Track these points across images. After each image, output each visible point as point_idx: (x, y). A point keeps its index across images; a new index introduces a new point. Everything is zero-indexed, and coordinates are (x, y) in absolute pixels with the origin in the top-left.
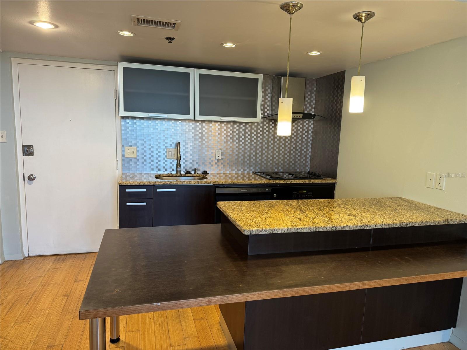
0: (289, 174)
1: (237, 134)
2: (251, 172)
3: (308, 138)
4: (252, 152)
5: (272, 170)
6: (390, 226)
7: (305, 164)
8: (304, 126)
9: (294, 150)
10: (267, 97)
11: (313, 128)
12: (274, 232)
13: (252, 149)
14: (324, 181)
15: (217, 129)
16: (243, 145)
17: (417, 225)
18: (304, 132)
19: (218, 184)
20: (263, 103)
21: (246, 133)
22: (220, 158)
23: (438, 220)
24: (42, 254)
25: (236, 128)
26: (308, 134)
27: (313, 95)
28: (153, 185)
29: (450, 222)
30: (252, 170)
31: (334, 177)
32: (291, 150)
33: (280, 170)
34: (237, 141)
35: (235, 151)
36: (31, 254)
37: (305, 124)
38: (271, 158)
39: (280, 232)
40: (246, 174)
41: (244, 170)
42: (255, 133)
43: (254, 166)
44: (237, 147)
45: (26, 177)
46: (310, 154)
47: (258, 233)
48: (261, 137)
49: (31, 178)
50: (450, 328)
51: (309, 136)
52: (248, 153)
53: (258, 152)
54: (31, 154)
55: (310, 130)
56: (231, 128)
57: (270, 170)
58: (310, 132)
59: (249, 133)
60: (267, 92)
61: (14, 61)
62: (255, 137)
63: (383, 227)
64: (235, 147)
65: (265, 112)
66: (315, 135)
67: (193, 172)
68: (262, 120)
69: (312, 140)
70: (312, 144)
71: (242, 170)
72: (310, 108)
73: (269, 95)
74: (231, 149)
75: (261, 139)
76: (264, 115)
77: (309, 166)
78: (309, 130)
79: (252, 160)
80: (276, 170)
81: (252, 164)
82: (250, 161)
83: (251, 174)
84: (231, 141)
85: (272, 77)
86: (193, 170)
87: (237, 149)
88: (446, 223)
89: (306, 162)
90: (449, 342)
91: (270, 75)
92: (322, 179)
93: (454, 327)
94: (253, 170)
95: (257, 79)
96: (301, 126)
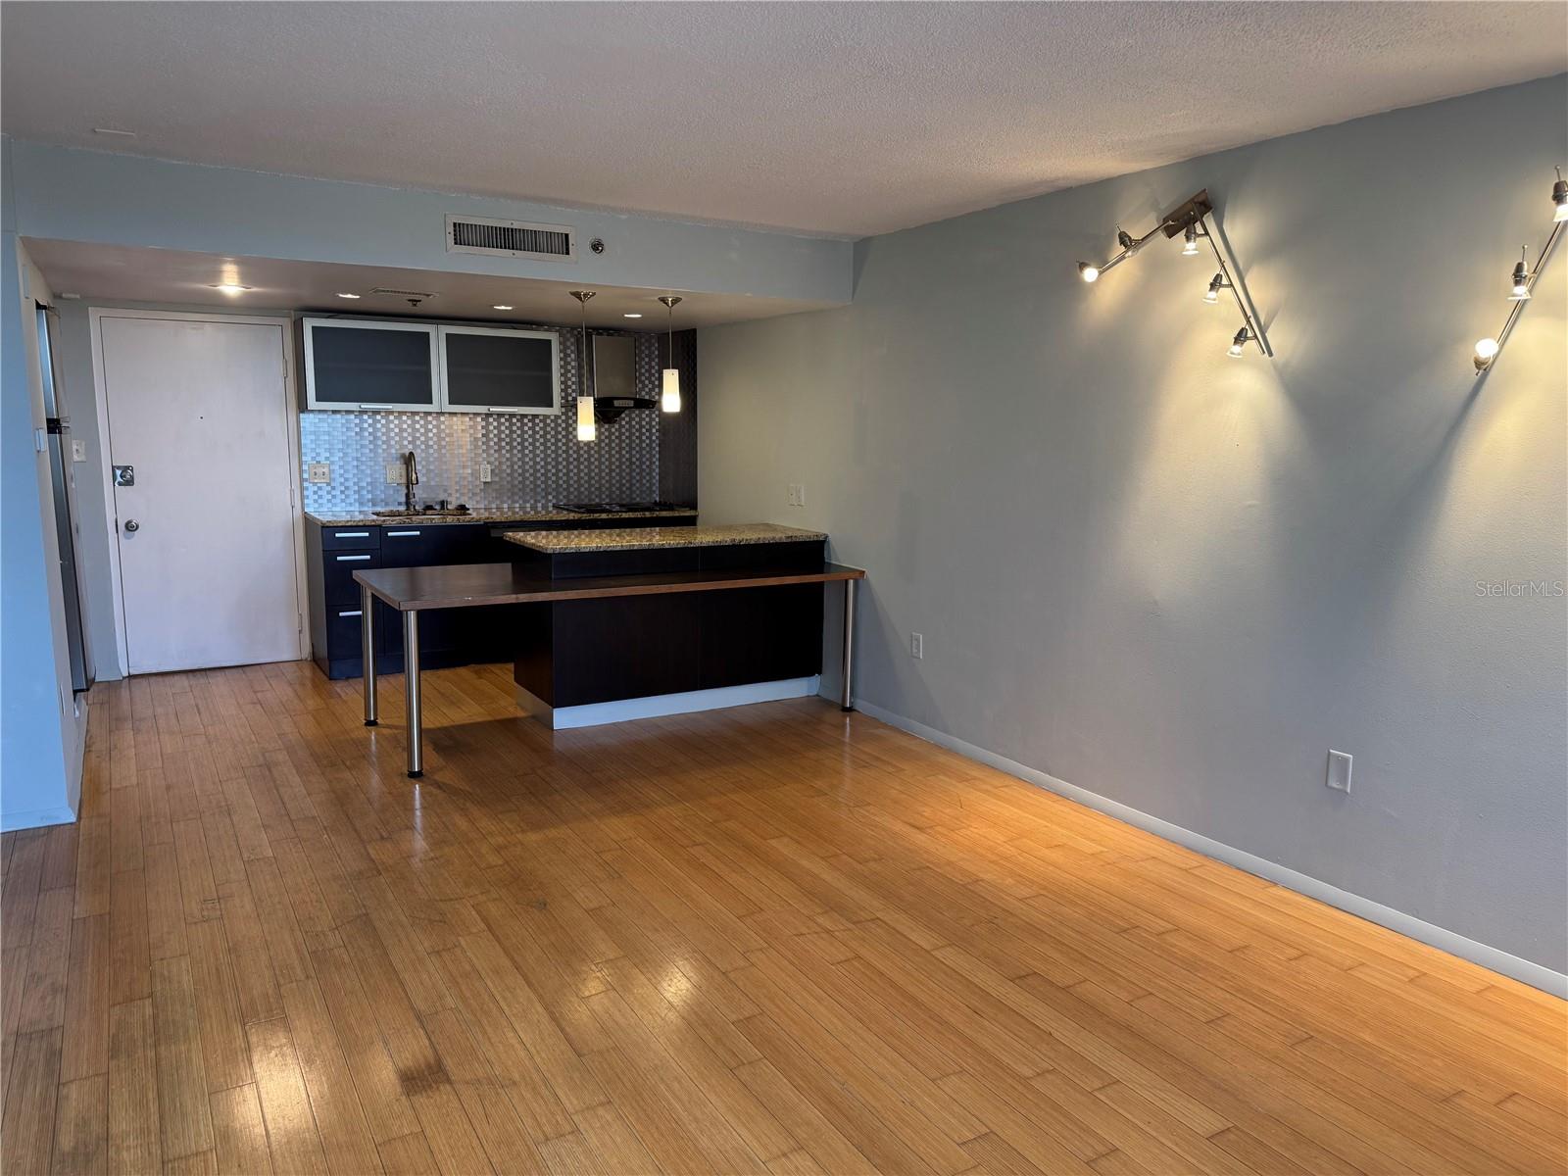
0: (621, 506)
1: (518, 436)
2: (550, 504)
3: (652, 441)
4: (550, 467)
5: (590, 500)
6: (718, 544)
7: (650, 488)
8: (642, 419)
9: (628, 463)
10: (569, 367)
11: (659, 423)
12: (582, 550)
13: (550, 463)
14: (677, 514)
15: (480, 428)
16: (531, 456)
17: (752, 542)
18: (644, 430)
19: (493, 522)
20: (563, 379)
21: (535, 432)
22: (489, 480)
23: (780, 536)
24: (154, 671)
25: (515, 424)
26: (652, 434)
27: (653, 364)
28: (380, 526)
29: (794, 540)
30: (551, 501)
31: (694, 507)
32: (622, 463)
33: (604, 500)
34: (519, 448)
35: (516, 467)
36: (133, 672)
37: (644, 416)
38: (586, 478)
39: (588, 550)
40: (540, 509)
41: (536, 501)
42: (553, 433)
43: (554, 493)
44: (519, 459)
45: (121, 526)
46: (657, 470)
47: (562, 551)
48: (564, 440)
49: (130, 527)
50: (813, 675)
51: (654, 438)
52: (543, 471)
53: (560, 467)
54: (130, 482)
55: (654, 427)
56: (507, 424)
57: (586, 501)
58: (654, 430)
59: (541, 433)
60: (569, 359)
61: (94, 314)
62: (553, 440)
63: (710, 544)
64: (516, 459)
65: (567, 395)
66: (664, 434)
67: (438, 507)
68: (563, 410)
69: (659, 445)
70: (660, 452)
71: (532, 502)
72: (650, 386)
73: (573, 364)
74: (509, 463)
75: (564, 444)
76: (567, 401)
77: (657, 492)
78: (652, 427)
79: (550, 482)
80: (597, 500)
81: (550, 490)
82: (547, 486)
83: (551, 509)
84: (508, 448)
85: (576, 332)
86: (437, 503)
87: (520, 463)
88: (790, 540)
89: (652, 485)
90: (817, 695)
91: (573, 329)
92: (673, 510)
93: (820, 673)
94: (554, 501)
95: (550, 341)
96: (637, 419)
